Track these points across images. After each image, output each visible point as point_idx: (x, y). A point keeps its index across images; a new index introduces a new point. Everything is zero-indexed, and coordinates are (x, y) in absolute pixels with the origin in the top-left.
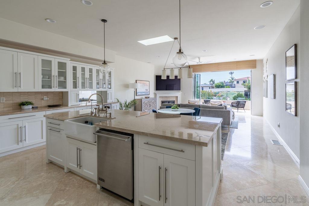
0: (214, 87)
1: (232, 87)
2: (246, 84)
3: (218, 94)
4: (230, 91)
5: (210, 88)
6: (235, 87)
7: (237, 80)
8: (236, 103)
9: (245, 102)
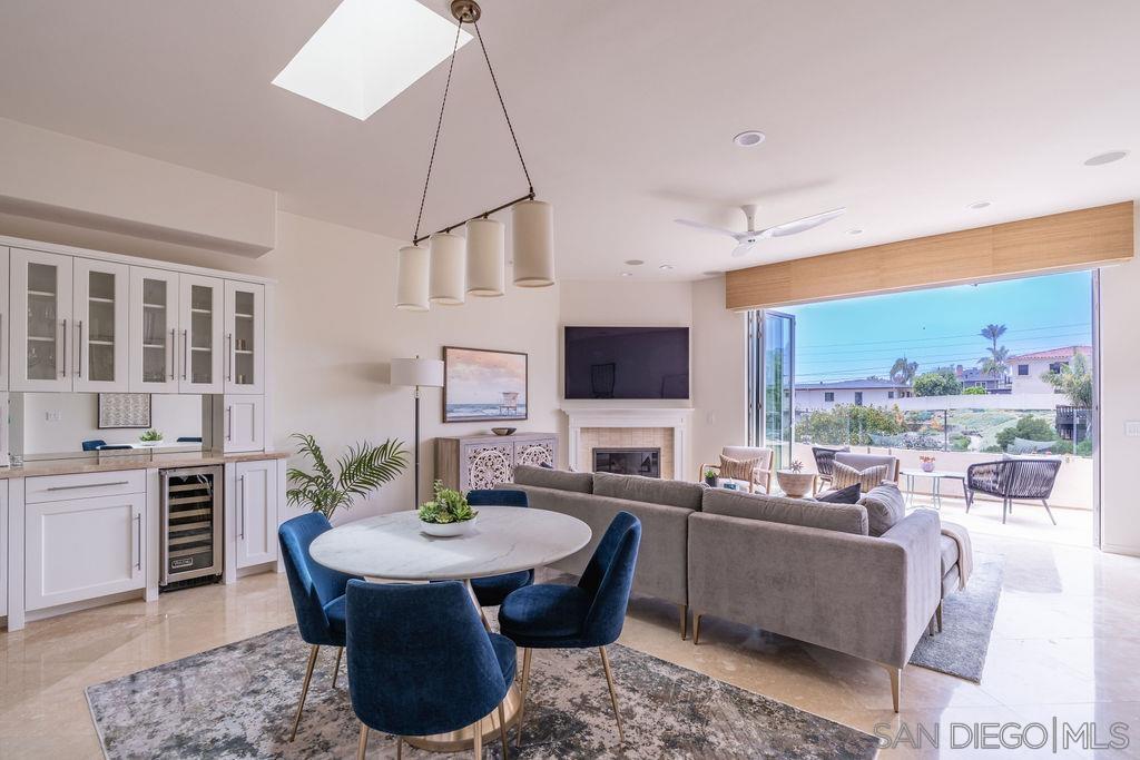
0: (912, 391)
1: (994, 392)
2: (1065, 377)
3: (927, 423)
4: (985, 408)
5: (891, 396)
6: (1008, 391)
7: (1018, 359)
8: (997, 474)
9: (1056, 465)
